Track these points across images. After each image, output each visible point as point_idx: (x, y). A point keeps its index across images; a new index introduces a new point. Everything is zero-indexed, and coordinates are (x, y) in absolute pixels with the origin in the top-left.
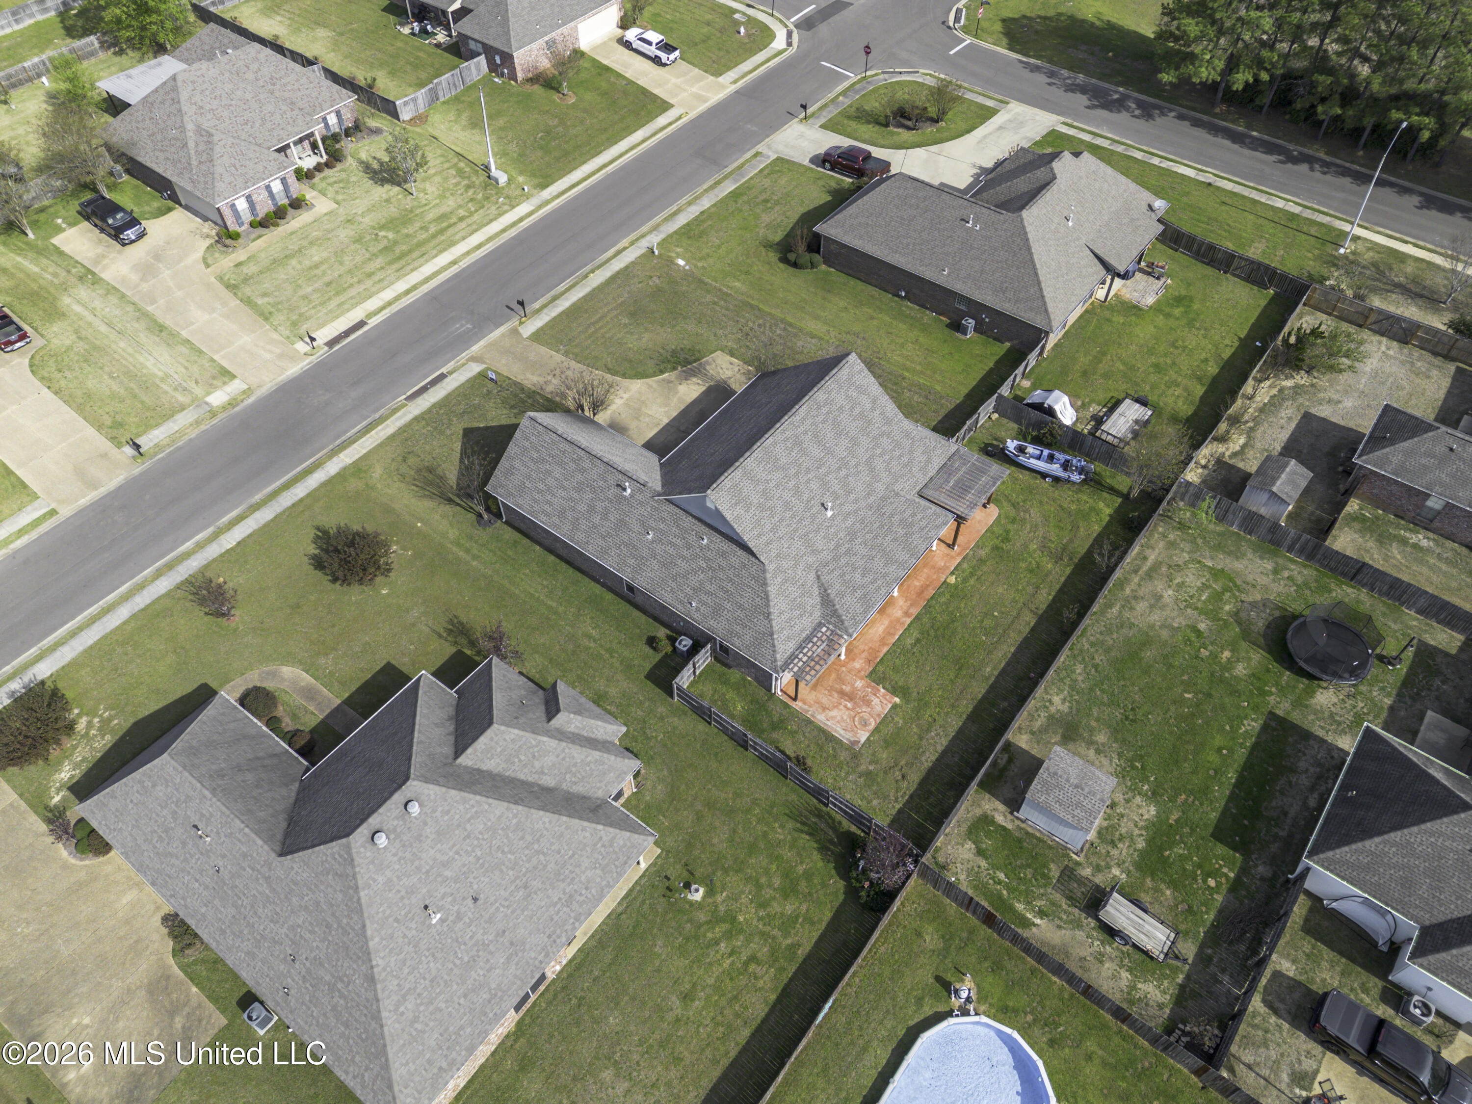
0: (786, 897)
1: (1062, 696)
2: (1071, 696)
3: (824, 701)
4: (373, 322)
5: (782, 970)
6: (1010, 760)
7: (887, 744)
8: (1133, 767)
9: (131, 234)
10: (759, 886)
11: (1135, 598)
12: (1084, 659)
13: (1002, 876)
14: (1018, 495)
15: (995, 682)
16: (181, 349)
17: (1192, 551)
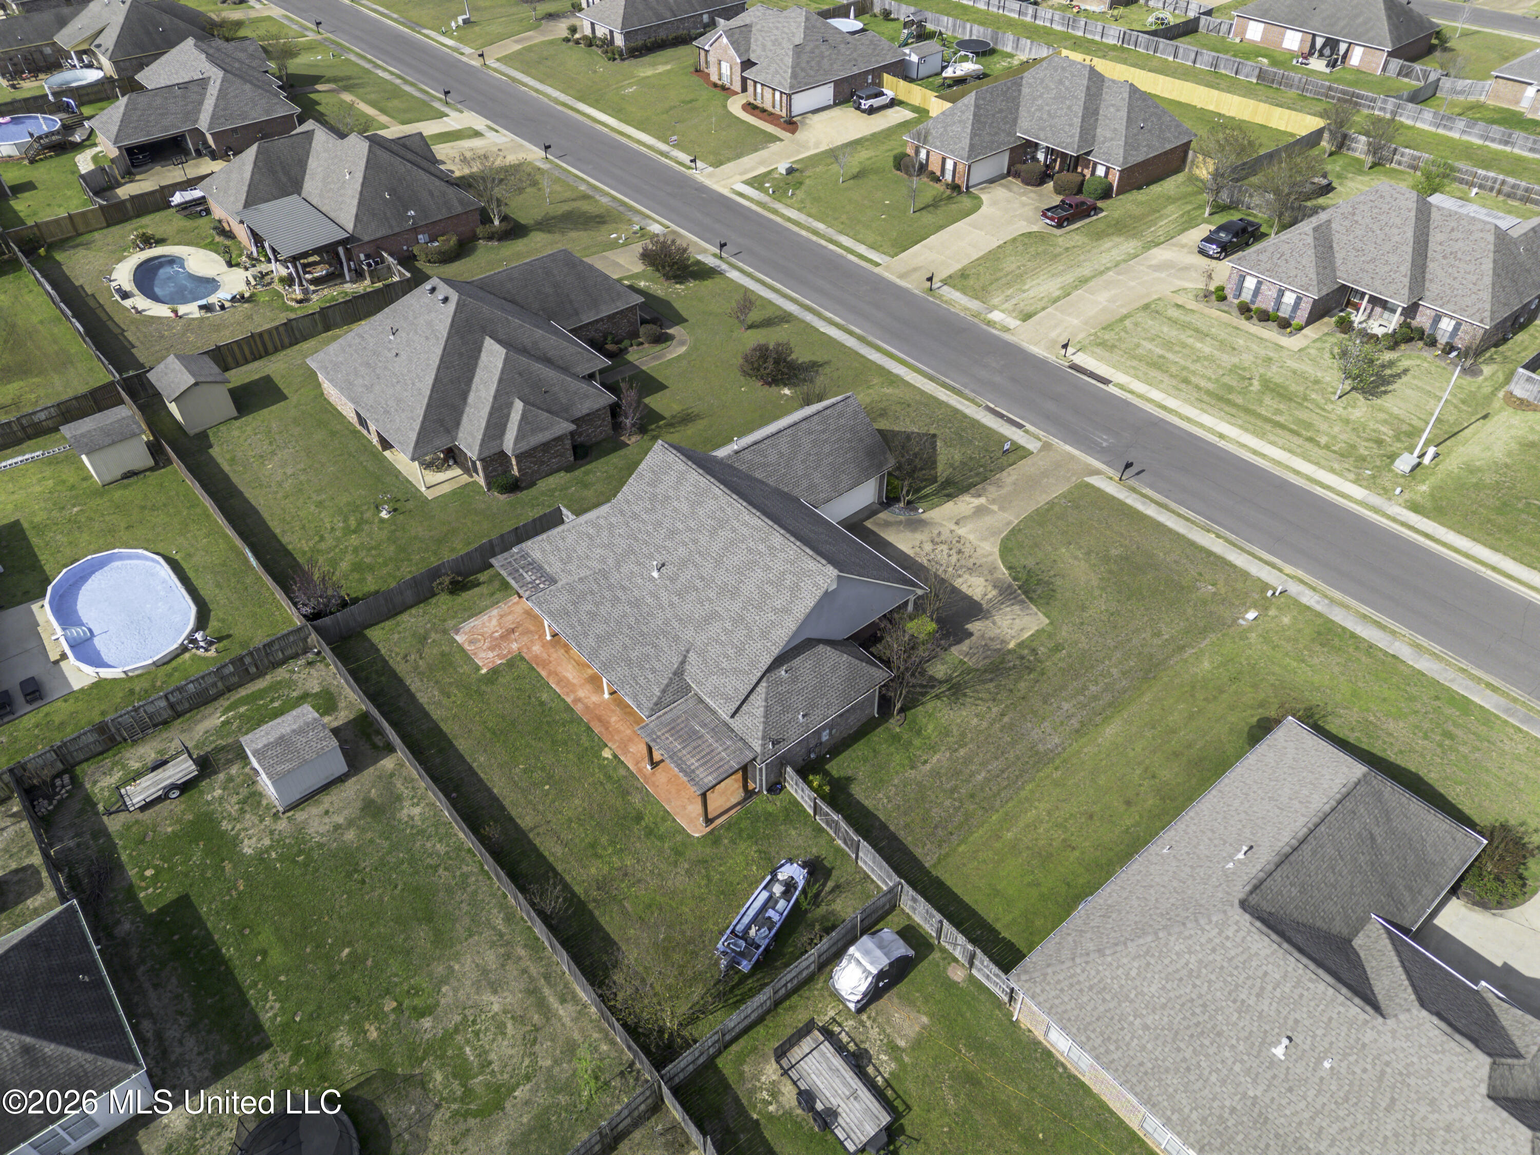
1: (416, 818)
2: (412, 827)
3: (509, 618)
6: (375, 747)
7: (444, 655)
8: (300, 852)
9: (1214, 248)
10: (371, 549)
11: (508, 956)
12: (450, 858)
13: (276, 704)
14: (722, 874)
15: (464, 761)
16: (1058, 293)
17: (550, 1077)
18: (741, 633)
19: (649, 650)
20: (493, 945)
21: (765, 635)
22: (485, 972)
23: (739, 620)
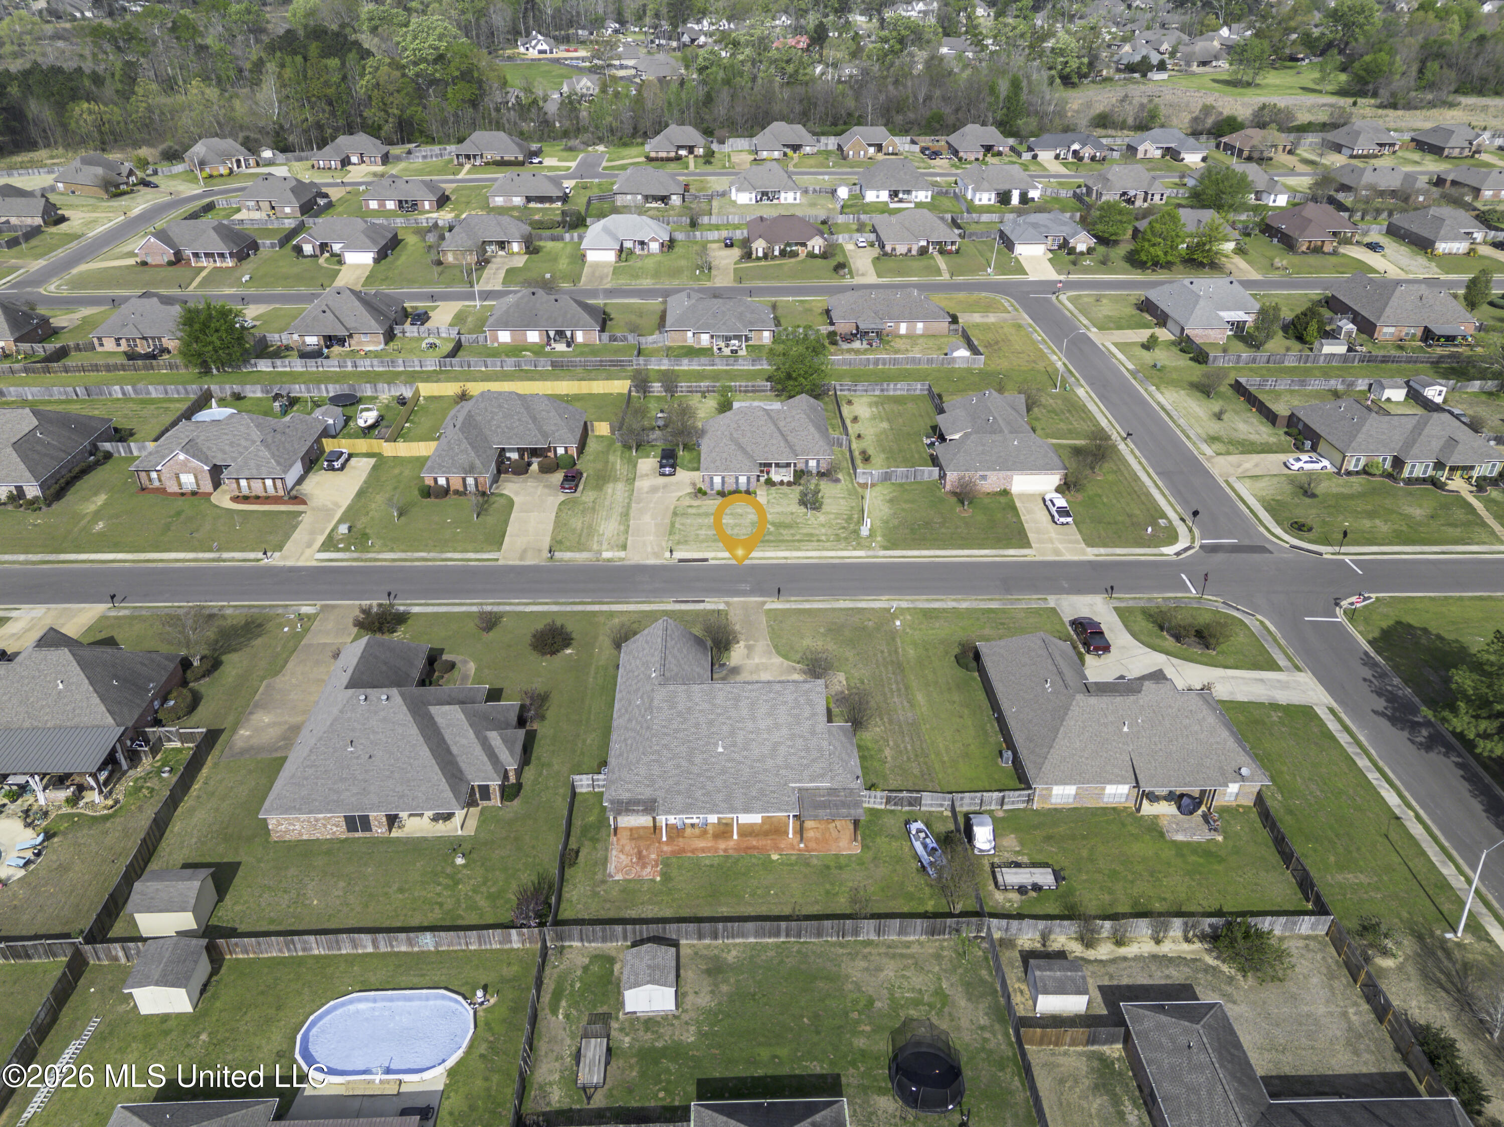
0: (487, 898)
1: (739, 954)
3: (627, 848)
4: (711, 562)
5: (443, 919)
7: (624, 891)
8: (716, 1015)
9: (667, 470)
10: (485, 883)
13: (578, 985)
14: (887, 856)
16: (622, 528)
17: (945, 971)
18: (800, 742)
19: (758, 786)
20: (853, 960)
21: (813, 733)
22: (867, 969)
23: (792, 737)
